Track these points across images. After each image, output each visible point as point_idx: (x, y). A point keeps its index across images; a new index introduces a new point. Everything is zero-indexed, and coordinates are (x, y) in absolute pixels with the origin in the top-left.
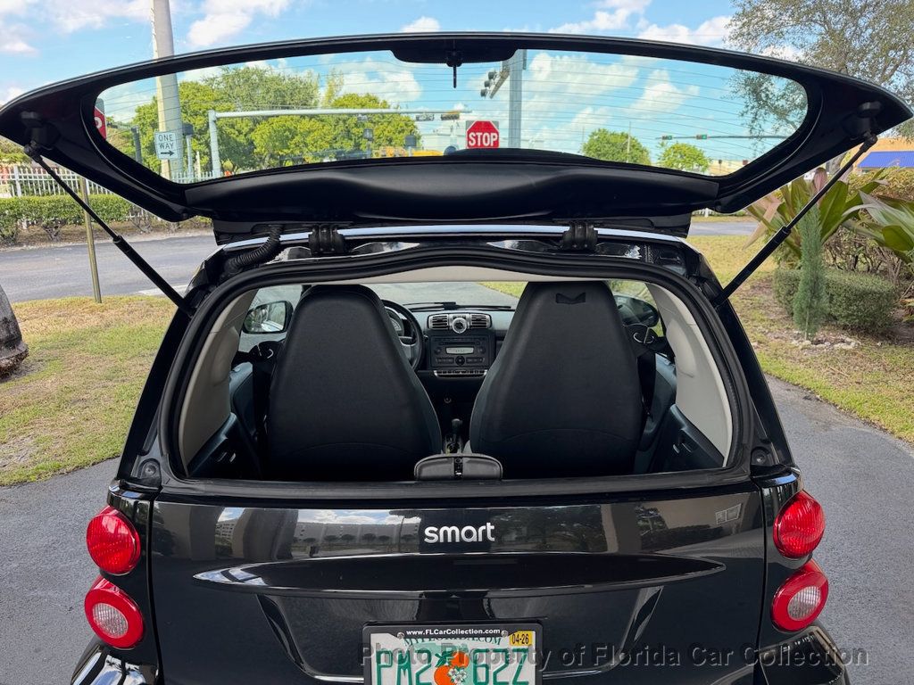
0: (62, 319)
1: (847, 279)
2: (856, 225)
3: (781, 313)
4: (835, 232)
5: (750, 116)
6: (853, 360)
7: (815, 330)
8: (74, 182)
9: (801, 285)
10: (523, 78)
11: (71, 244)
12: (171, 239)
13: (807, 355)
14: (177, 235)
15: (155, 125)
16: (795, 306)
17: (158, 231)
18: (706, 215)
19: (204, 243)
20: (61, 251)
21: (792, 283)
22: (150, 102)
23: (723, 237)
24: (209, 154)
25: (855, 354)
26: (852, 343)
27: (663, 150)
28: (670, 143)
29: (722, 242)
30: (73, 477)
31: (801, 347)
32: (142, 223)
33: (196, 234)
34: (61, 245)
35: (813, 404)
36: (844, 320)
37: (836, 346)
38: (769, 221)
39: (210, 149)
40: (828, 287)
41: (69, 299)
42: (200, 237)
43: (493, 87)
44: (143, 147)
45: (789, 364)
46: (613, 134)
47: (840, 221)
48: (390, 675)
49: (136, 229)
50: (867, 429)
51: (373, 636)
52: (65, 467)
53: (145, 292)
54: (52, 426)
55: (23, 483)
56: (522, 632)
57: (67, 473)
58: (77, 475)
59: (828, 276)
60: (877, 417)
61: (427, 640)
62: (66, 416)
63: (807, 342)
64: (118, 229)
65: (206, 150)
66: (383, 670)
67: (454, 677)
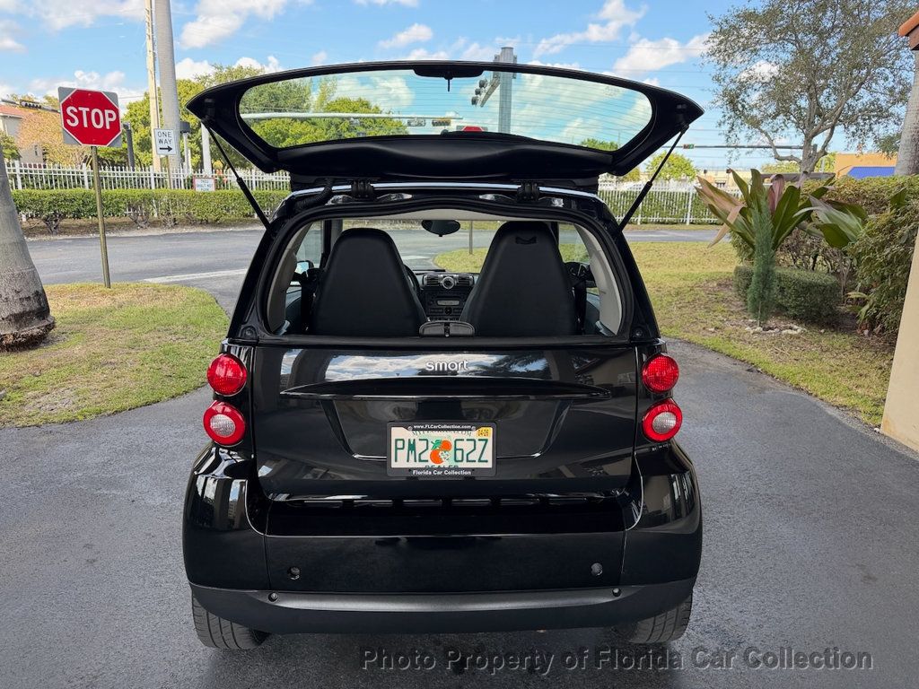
0: (76, 301)
1: (796, 274)
2: (809, 226)
3: (741, 306)
4: (791, 231)
5: (726, 127)
6: (796, 341)
7: (767, 319)
8: (73, 177)
9: (754, 278)
10: (513, 87)
11: (70, 237)
12: (167, 234)
13: (757, 338)
14: (173, 231)
15: (146, 123)
16: (749, 296)
17: (155, 227)
18: (688, 223)
20: (61, 243)
21: (749, 276)
22: (141, 99)
23: (701, 243)
24: (201, 153)
25: (799, 338)
26: (798, 330)
29: (699, 247)
30: (114, 418)
31: (752, 332)
32: (140, 218)
33: (193, 231)
34: (61, 238)
35: (754, 375)
36: (793, 310)
37: (784, 332)
38: (732, 223)
39: (201, 149)
40: (780, 281)
41: (79, 284)
42: (196, 233)
43: (483, 95)
44: (134, 143)
45: (739, 345)
46: (602, 143)
47: (796, 222)
48: (403, 454)
49: (134, 224)
50: (795, 393)
51: (393, 428)
52: (105, 411)
53: (150, 280)
54: (88, 381)
55: (71, 421)
56: (484, 428)
57: (109, 415)
58: (118, 416)
59: (779, 271)
60: (806, 384)
61: (426, 432)
62: (98, 375)
63: (759, 329)
64: (115, 224)
65: (198, 149)
66: (398, 451)
67: (442, 457)
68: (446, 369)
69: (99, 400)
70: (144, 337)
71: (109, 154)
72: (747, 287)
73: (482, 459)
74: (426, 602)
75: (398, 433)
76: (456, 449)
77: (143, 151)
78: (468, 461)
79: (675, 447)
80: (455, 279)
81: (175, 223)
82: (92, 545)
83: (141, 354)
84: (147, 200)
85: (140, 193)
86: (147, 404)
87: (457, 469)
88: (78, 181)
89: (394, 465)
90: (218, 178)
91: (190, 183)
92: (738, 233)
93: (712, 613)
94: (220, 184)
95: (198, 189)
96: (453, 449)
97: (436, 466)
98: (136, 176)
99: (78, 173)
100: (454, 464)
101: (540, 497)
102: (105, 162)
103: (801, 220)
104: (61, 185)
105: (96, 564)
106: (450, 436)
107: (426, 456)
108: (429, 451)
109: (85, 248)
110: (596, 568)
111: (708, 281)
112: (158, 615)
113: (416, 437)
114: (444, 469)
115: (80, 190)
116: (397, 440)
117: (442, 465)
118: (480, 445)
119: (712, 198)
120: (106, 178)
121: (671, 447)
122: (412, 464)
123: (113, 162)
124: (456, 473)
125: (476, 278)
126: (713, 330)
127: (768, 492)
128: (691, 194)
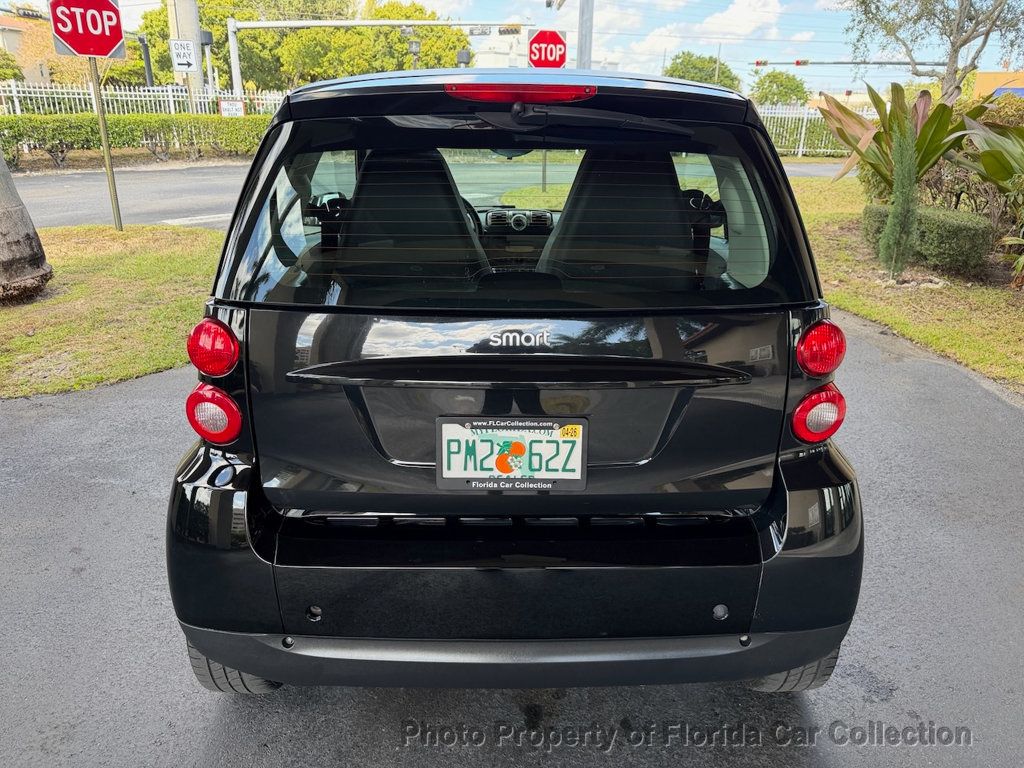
0: (82, 246)
2: (959, 156)
3: (869, 254)
4: (935, 163)
5: (854, 35)
6: (938, 298)
7: (902, 270)
8: (80, 99)
9: (890, 220)
11: (80, 171)
12: (191, 168)
13: (890, 293)
14: (198, 164)
15: (165, 36)
16: (882, 242)
17: (176, 159)
19: (229, 173)
20: (69, 178)
21: (882, 217)
22: (158, 7)
23: (815, 178)
24: (229, 72)
25: (941, 293)
26: (940, 283)
27: (757, 79)
28: (766, 70)
29: (814, 183)
30: (118, 387)
31: (884, 286)
32: (159, 149)
33: (220, 164)
34: (70, 172)
35: (889, 338)
36: (934, 259)
37: (922, 285)
38: (863, 151)
39: (230, 67)
40: (920, 223)
41: (87, 227)
42: (225, 167)
44: (152, 60)
45: (869, 301)
46: (699, 58)
47: (942, 151)
48: (458, 460)
49: (152, 156)
50: (941, 361)
51: (444, 426)
52: (108, 379)
53: (169, 222)
54: (89, 343)
55: (67, 392)
56: (571, 426)
57: (111, 385)
58: (122, 386)
59: (921, 211)
60: (953, 351)
61: (490, 431)
62: (102, 334)
63: (892, 282)
64: (131, 156)
65: (226, 67)
66: (452, 456)
67: (512, 464)
68: (518, 344)
69: (101, 366)
70: (157, 289)
71: (125, 74)
72: (878, 231)
73: (567, 467)
74: (490, 652)
75: (451, 431)
76: (531, 454)
77: (163, 70)
78: (548, 470)
79: (832, 451)
80: (528, 218)
81: (200, 155)
82: (80, 550)
83: (154, 310)
84: (166, 127)
85: (157, 119)
86: (159, 371)
87: (532, 480)
88: (86, 105)
89: (447, 474)
90: (248, 101)
91: (216, 107)
92: (871, 164)
93: (854, 648)
94: (250, 108)
95: (225, 114)
96: (527, 453)
97: (505, 476)
98: (152, 99)
99: (84, 94)
100: (528, 474)
101: (644, 517)
102: (120, 83)
103: (948, 149)
104: (66, 109)
105: (84, 574)
106: (525, 436)
107: (491, 463)
108: (495, 457)
109: (97, 183)
110: (720, 611)
111: (827, 224)
112: (156, 642)
113: (475, 437)
114: (515, 480)
115: (88, 115)
116: (449, 441)
117: (512, 475)
118: (565, 448)
119: (840, 121)
120: (117, 101)
121: (827, 451)
122: (471, 474)
123: (130, 84)
124: (531, 486)
125: (556, 217)
126: (836, 282)
127: (916, 488)
128: (805, 120)
